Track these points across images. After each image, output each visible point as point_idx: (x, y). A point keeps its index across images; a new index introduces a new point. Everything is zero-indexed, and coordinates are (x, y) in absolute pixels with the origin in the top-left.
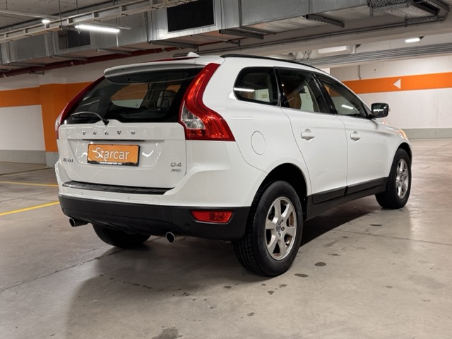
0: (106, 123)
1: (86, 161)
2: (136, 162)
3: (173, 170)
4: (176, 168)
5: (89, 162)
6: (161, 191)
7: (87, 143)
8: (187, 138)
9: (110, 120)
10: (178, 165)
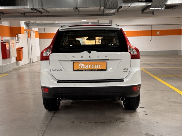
0: (90, 53)
1: (73, 70)
2: (105, 69)
3: (125, 71)
4: (126, 70)
5: (74, 70)
6: (121, 80)
7: (73, 62)
8: (132, 58)
9: (91, 51)
10: (127, 69)
